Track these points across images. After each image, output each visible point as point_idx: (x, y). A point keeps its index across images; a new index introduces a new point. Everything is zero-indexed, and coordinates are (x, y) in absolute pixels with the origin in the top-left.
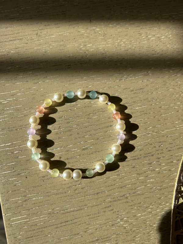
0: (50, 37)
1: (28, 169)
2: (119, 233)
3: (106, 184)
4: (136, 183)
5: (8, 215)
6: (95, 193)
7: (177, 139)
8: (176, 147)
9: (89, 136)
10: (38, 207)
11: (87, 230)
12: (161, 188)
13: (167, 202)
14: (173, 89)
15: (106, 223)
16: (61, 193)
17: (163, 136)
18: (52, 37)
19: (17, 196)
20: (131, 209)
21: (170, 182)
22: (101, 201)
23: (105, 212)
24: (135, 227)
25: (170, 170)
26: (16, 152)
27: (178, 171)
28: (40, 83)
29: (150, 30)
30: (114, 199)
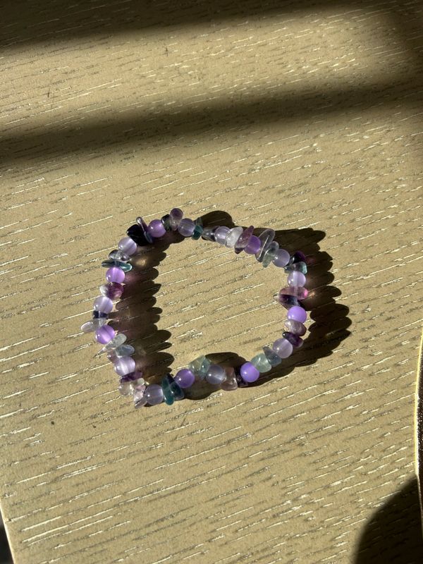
0: (78, 96)
1: (55, 403)
2: (292, 534)
3: (245, 418)
4: (319, 407)
5: (15, 519)
6: (223, 442)
7: (403, 288)
8: (405, 309)
9: (192, 307)
10: (88, 492)
11: (214, 534)
12: (382, 410)
13: (400, 443)
14: (377, 175)
15: (258, 514)
16: (139, 451)
17: (369, 287)
18: (84, 96)
19: (34, 471)
20: (316, 472)
21: (402, 393)
22: (240, 461)
23: (252, 485)
24: (330, 514)
25: (397, 365)
26: (22, 366)
27: (416, 364)
28: (65, 199)
29: (306, 52)
30: (271, 452)
